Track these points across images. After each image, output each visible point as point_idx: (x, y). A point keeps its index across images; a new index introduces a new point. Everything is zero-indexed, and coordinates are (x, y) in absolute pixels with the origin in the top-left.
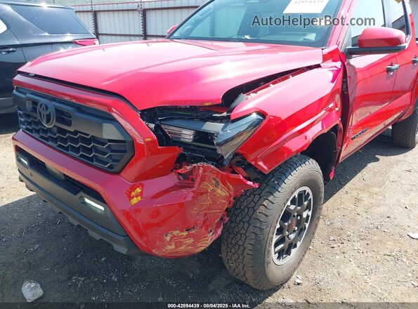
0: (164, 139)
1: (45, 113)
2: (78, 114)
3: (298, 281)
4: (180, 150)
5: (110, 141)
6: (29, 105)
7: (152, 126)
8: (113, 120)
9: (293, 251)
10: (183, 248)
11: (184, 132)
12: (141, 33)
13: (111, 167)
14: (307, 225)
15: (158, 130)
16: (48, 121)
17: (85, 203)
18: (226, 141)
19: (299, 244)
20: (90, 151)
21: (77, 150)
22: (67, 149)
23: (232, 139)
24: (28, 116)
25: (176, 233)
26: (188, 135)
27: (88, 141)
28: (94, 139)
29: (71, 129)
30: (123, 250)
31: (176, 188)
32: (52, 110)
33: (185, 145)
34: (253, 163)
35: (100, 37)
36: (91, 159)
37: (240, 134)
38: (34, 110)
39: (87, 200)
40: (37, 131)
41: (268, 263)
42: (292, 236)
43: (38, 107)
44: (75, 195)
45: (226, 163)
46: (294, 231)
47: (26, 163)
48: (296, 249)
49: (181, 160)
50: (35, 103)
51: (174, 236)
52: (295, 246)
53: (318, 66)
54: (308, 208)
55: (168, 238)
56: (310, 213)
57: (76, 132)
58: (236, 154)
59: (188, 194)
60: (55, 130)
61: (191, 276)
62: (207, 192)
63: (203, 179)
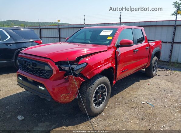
0: (61, 69)
1: (29, 64)
2: (38, 64)
3: (103, 114)
4: (65, 72)
5: (47, 70)
6: (23, 62)
7: (58, 66)
8: (48, 65)
9: (101, 105)
10: (66, 99)
11: (66, 68)
12: (58, 37)
13: (47, 77)
14: (106, 97)
15: (59, 67)
16: (29, 66)
17: (39, 88)
18: (77, 70)
19: (103, 103)
20: (41, 73)
21: (37, 73)
22: (34, 73)
23: (79, 69)
24: (23, 65)
25: (64, 95)
26: (67, 69)
27: (41, 71)
28: (42, 70)
29: (36, 68)
30: (49, 100)
31: (64, 83)
32: (31, 63)
33: (66, 71)
34: (85, 76)
35: (42, 38)
36: (41, 76)
37: (81, 68)
38: (25, 63)
39: (40, 87)
40: (25, 69)
41: (91, 106)
42: (100, 100)
43: (27, 62)
44: (36, 86)
45: (77, 76)
46: (101, 98)
47: (21, 79)
48: (102, 104)
49: (65, 75)
50: (25, 61)
51: (63, 96)
52: (102, 103)
53: (107, 51)
54: (105, 91)
55: (62, 96)
56: (106, 93)
57: (37, 69)
58: (80, 73)
59: (67, 84)
60: (31, 68)
61: (70, 113)
62: (72, 84)
63: (71, 80)
